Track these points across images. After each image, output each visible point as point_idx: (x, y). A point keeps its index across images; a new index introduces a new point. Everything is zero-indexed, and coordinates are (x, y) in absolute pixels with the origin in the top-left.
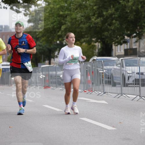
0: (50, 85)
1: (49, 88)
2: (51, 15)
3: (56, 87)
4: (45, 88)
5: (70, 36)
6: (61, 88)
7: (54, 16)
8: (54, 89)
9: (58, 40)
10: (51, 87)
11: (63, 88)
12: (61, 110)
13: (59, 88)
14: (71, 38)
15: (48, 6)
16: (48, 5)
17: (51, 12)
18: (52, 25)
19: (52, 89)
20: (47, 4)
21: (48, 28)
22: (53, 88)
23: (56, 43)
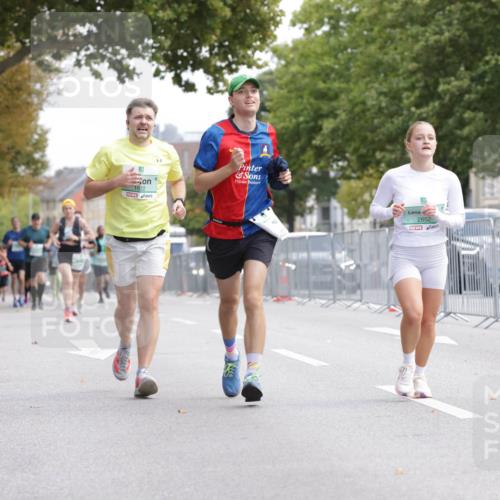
0: (294, 292)
1: (290, 299)
2: (293, 95)
3: (311, 297)
4: (278, 300)
5: (416, 133)
6: (323, 302)
7: (302, 97)
8: (304, 304)
9: (316, 163)
10: (296, 298)
11: (329, 300)
12: (324, 364)
13: (317, 300)
14: (419, 139)
15: (284, 69)
16: (286, 66)
17: (292, 86)
18: (294, 121)
19: (299, 303)
20: (283, 62)
21: (283, 128)
22: (300, 300)
23: (307, 174)
